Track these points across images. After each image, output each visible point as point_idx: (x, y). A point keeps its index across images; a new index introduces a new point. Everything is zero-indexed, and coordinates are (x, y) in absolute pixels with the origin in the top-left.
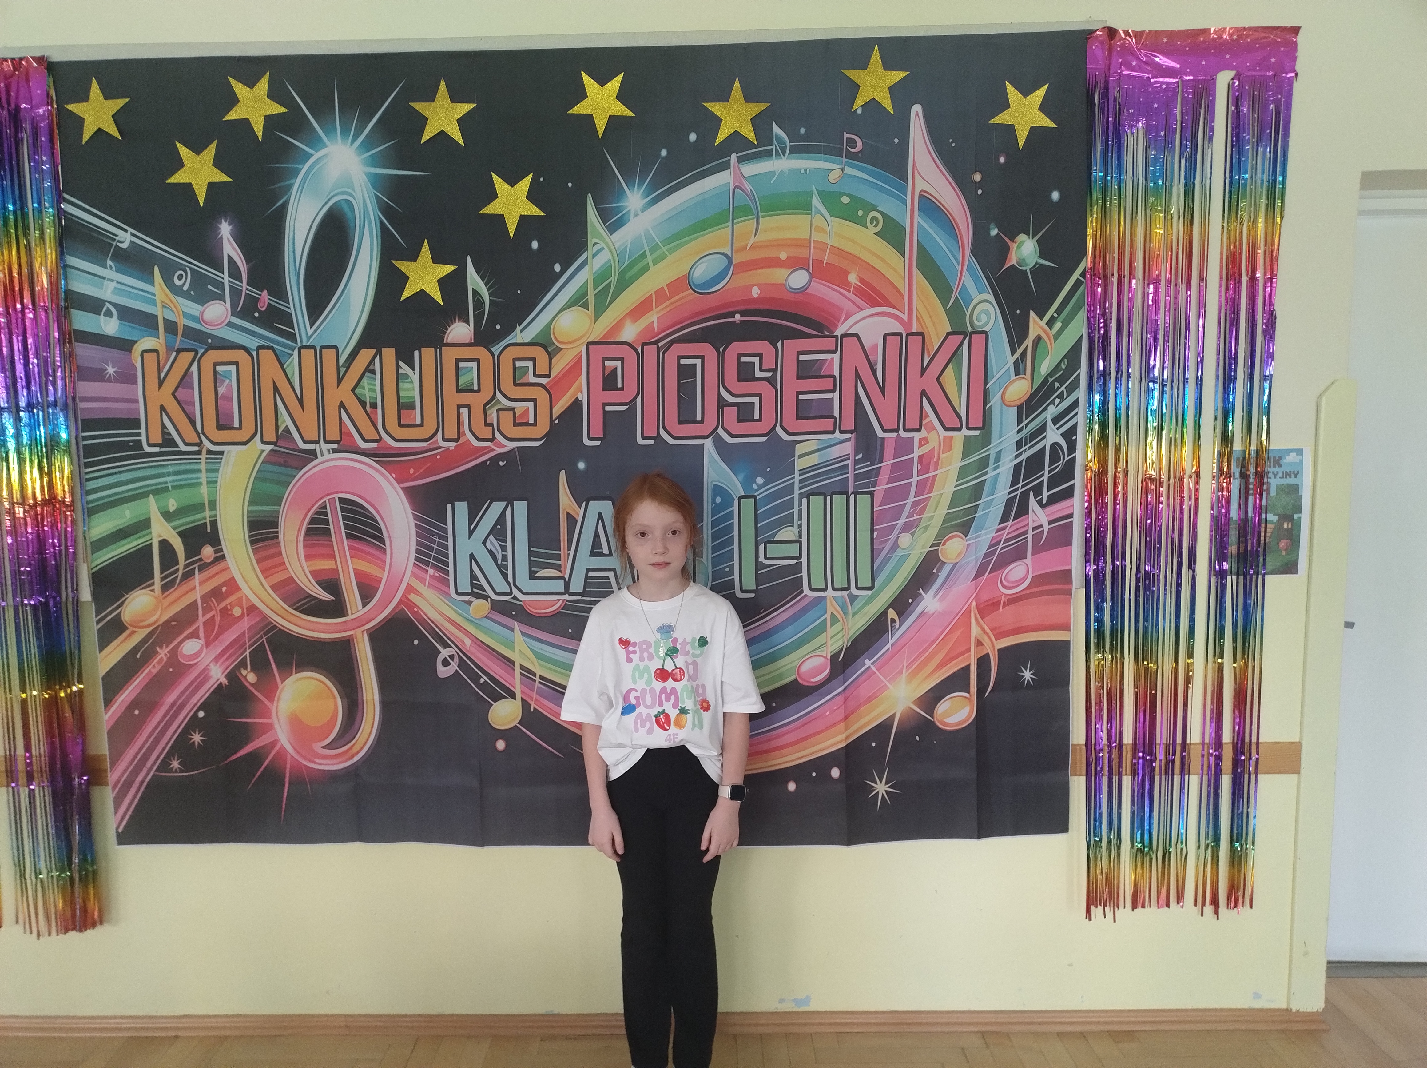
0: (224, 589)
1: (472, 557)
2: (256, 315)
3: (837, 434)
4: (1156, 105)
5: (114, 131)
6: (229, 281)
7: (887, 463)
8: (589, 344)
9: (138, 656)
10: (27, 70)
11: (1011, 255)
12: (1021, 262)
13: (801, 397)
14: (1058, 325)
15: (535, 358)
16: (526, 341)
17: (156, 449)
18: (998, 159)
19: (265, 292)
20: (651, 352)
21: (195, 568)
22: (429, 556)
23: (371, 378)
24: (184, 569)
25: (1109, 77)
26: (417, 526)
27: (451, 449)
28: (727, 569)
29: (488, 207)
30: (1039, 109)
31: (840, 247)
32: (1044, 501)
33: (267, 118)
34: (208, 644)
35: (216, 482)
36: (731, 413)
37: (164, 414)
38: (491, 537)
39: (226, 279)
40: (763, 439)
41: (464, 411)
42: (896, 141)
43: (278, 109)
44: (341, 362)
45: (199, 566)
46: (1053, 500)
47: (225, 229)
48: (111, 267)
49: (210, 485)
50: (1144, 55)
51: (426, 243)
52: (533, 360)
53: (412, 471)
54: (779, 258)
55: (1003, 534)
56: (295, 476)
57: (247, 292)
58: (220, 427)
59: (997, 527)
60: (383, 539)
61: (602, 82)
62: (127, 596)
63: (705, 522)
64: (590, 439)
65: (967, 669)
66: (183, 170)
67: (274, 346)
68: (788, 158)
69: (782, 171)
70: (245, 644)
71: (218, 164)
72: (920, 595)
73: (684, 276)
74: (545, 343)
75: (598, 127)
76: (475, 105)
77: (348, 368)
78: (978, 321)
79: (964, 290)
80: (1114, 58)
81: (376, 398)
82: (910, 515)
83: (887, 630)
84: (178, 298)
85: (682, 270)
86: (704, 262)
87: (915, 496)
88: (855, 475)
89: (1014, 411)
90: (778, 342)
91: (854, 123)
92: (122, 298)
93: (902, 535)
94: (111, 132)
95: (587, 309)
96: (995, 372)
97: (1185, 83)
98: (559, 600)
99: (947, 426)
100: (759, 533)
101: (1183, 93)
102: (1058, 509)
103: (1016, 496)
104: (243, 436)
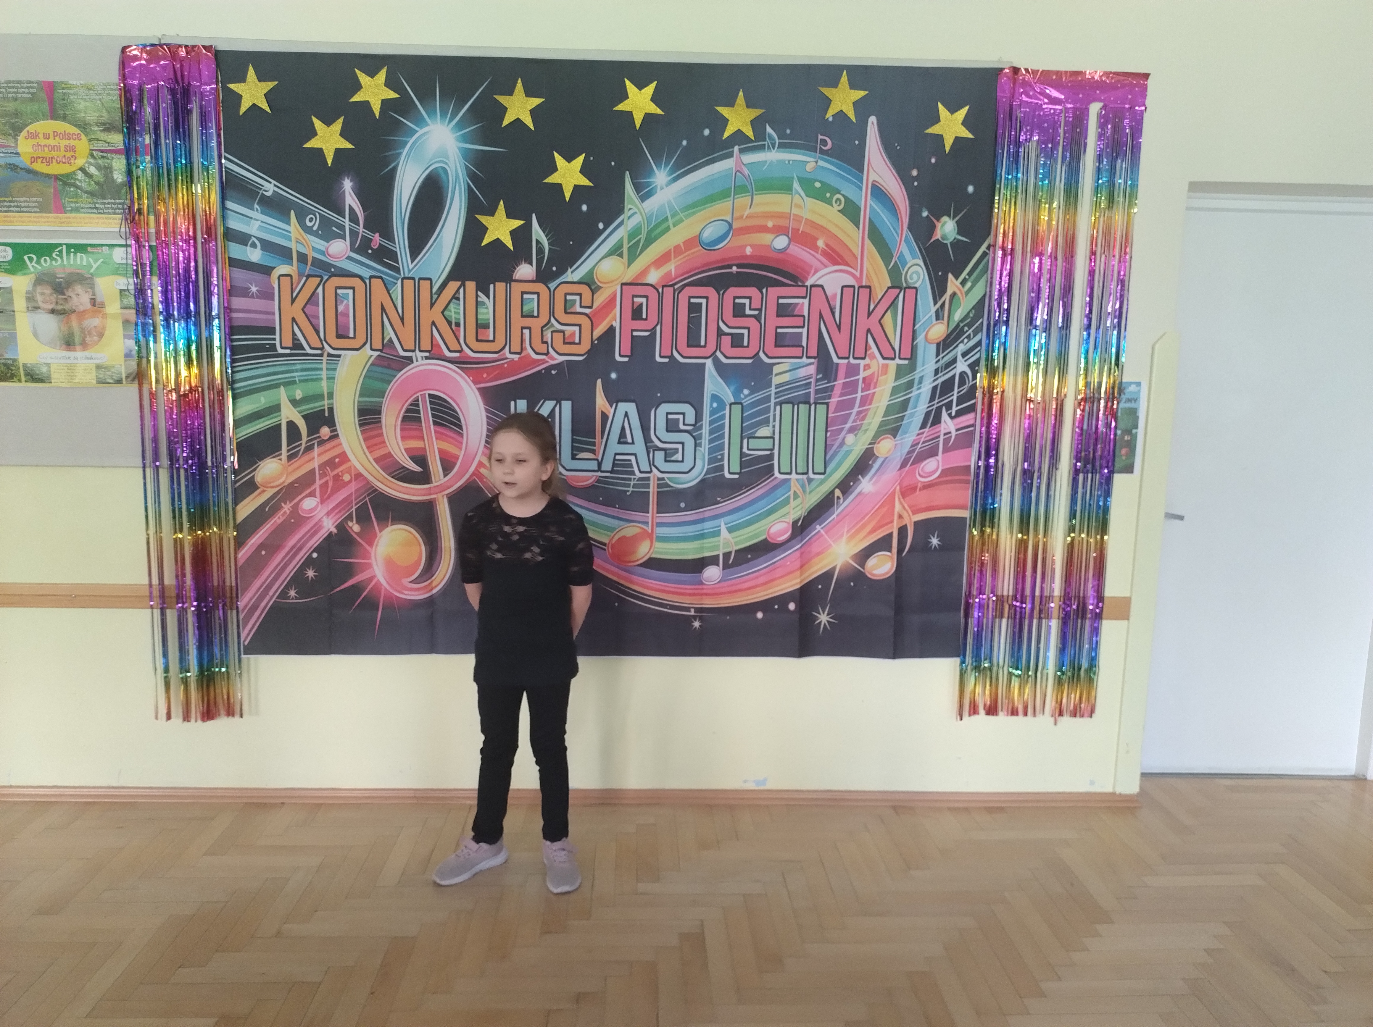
0: (337, 460)
2: (370, 251)
3: (804, 360)
4: (1046, 125)
5: (265, 106)
6: (350, 225)
7: (840, 382)
8: (622, 284)
9: (267, 510)
10: (198, 55)
11: (937, 231)
12: (944, 237)
13: (779, 330)
14: (969, 284)
16: (575, 280)
17: (288, 351)
18: (930, 160)
19: (377, 234)
20: (669, 292)
21: (315, 443)
23: (456, 303)
24: (306, 443)
25: (1013, 102)
26: (488, 417)
27: (515, 359)
28: (719, 457)
29: (550, 178)
30: (962, 124)
31: (812, 220)
32: (953, 414)
33: (383, 101)
34: (322, 502)
35: (334, 378)
36: (726, 341)
37: (295, 325)
39: (347, 223)
40: (750, 361)
41: (526, 332)
42: (857, 142)
43: (393, 95)
44: (434, 290)
45: (318, 442)
46: (959, 413)
47: (347, 185)
48: (257, 210)
49: (329, 381)
50: (1039, 87)
51: (501, 202)
52: (580, 295)
53: (485, 376)
54: (766, 226)
55: (921, 438)
56: (395, 376)
57: (363, 234)
58: (339, 336)
59: (917, 432)
60: (461, 426)
61: (640, 87)
62: (260, 463)
63: (704, 422)
64: (621, 356)
65: (891, 535)
66: (316, 137)
67: (383, 276)
68: (776, 152)
69: (771, 161)
70: (352, 502)
71: (343, 134)
72: (859, 479)
73: (696, 236)
74: (589, 282)
75: (636, 121)
76: (543, 100)
77: (439, 295)
78: (911, 279)
79: (901, 256)
80: (1017, 88)
81: (459, 319)
82: (855, 421)
83: (833, 505)
84: (309, 236)
85: (695, 231)
86: (711, 227)
87: (859, 407)
88: (816, 390)
89: (934, 347)
90: (763, 288)
91: (826, 128)
92: (265, 234)
93: (848, 435)
94: (264, 108)
95: (622, 258)
96: (921, 317)
97: (1067, 110)
98: (594, 475)
99: (885, 356)
100: (744, 431)
101: (1066, 117)
102: (963, 420)
103: (932, 409)
104: (357, 343)
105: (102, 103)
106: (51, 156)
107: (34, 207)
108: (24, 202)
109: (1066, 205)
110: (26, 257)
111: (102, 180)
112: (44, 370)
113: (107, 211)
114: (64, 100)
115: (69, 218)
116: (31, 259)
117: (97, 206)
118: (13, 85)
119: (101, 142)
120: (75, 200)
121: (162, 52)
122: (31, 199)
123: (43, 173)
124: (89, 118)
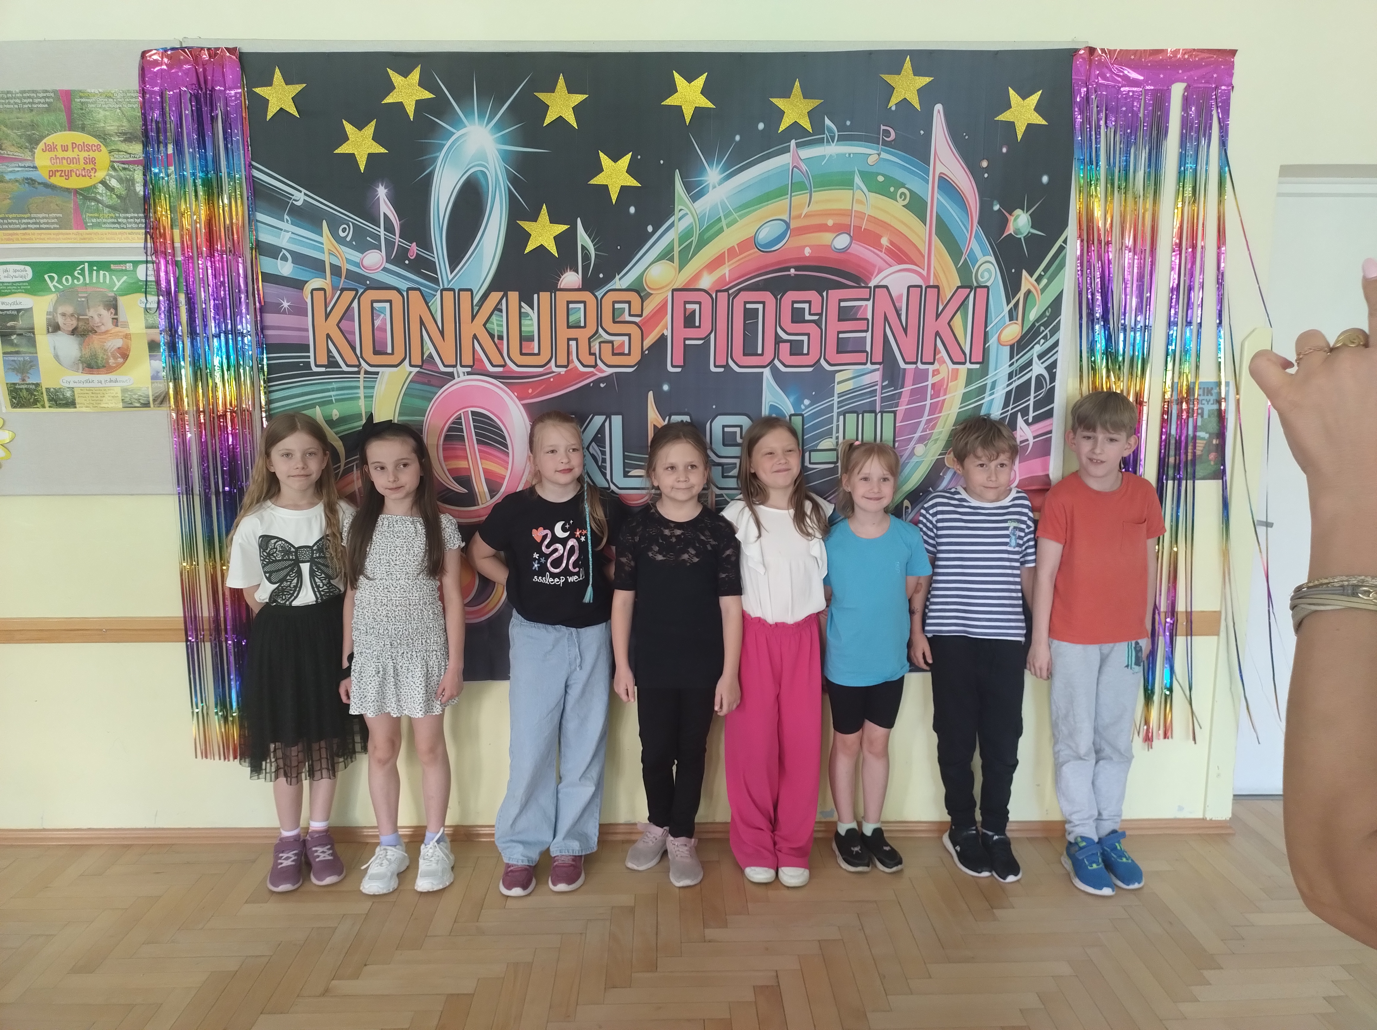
2: (407, 262)
3: (869, 366)
4: (1124, 109)
5: (293, 110)
6: (385, 234)
7: (907, 389)
8: (674, 290)
10: (221, 58)
11: (1009, 226)
12: (1017, 231)
13: (841, 336)
14: (1044, 281)
15: (630, 301)
16: (624, 287)
17: (323, 369)
18: (1001, 150)
19: (414, 244)
20: (723, 297)
21: (353, 465)
23: (499, 316)
24: (345, 466)
25: (1088, 85)
27: (562, 373)
29: (596, 179)
30: (1035, 110)
31: (876, 217)
32: (1030, 420)
33: (418, 102)
35: (372, 397)
36: (785, 348)
37: (330, 342)
38: (593, 443)
39: (382, 232)
40: (810, 369)
41: (573, 343)
42: (922, 132)
43: (427, 95)
44: (475, 302)
46: (1037, 419)
47: (382, 192)
48: (287, 221)
49: (367, 399)
50: (1116, 68)
51: (544, 206)
52: (629, 303)
53: (530, 391)
54: (826, 224)
56: (436, 393)
57: (400, 243)
58: (376, 352)
60: (507, 445)
61: (690, 79)
64: (673, 366)
66: (348, 142)
67: (421, 288)
68: (836, 145)
69: (831, 155)
71: (376, 138)
73: (751, 237)
74: (639, 289)
75: (686, 116)
76: (587, 96)
77: (480, 307)
78: (982, 277)
79: (972, 254)
80: (1092, 70)
81: (502, 332)
82: (924, 430)
84: (342, 247)
85: (750, 232)
86: (767, 227)
87: (929, 415)
88: (882, 398)
89: (1007, 350)
90: (823, 291)
91: (889, 117)
92: (295, 246)
93: (917, 446)
94: (292, 112)
95: (673, 262)
96: (993, 318)
97: (1147, 92)
99: (955, 360)
101: (1146, 100)
102: (1041, 427)
103: (1007, 416)
104: (395, 360)
105: (122, 111)
106: (69, 169)
107: (53, 223)
108: (43, 218)
110: (46, 277)
111: (124, 193)
112: (68, 394)
113: (130, 226)
114: (82, 109)
115: (90, 234)
116: (52, 278)
117: (120, 220)
118: (28, 95)
119: (121, 153)
120: (96, 215)
121: (184, 56)
122: (51, 215)
123: (62, 188)
124: (109, 128)
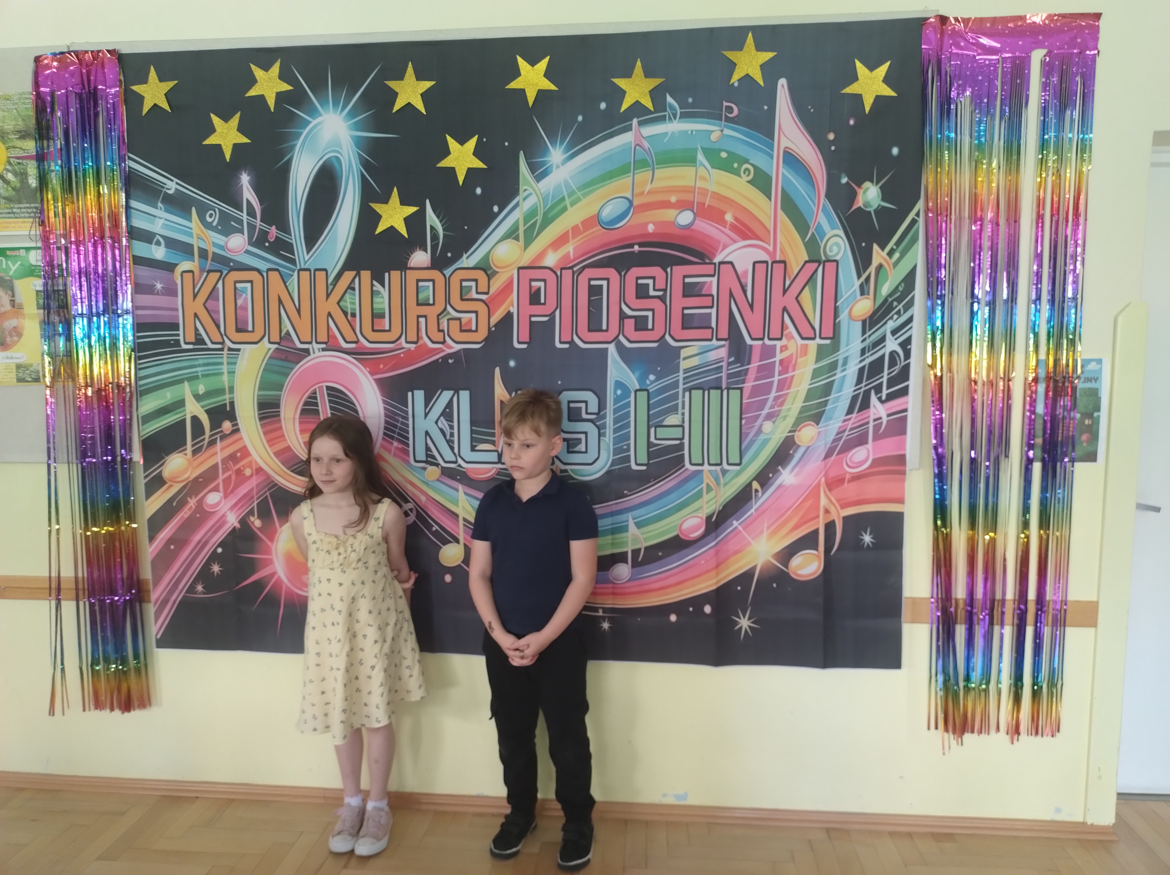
0: (239, 454)
1: (427, 433)
2: (267, 244)
3: (715, 342)
4: (980, 78)
5: (165, 106)
6: (247, 219)
7: (754, 365)
8: (519, 268)
9: (174, 504)
10: (103, 59)
11: (858, 198)
12: (867, 204)
13: (686, 312)
14: (897, 255)
16: (471, 265)
17: (191, 347)
18: (849, 122)
19: (274, 227)
20: (567, 275)
21: (217, 438)
22: (394, 432)
23: (352, 294)
24: (209, 438)
25: (941, 55)
26: (385, 409)
27: (412, 349)
28: (625, 447)
29: (443, 162)
30: (883, 81)
31: (720, 193)
32: (884, 398)
33: (278, 94)
34: (226, 496)
35: (234, 372)
36: (630, 324)
37: (197, 320)
38: (442, 418)
39: (245, 217)
40: (655, 345)
41: (422, 320)
42: (766, 107)
43: (286, 87)
44: (330, 280)
45: (220, 436)
46: (891, 397)
47: (245, 179)
48: (161, 208)
49: (230, 375)
50: (971, 37)
51: (395, 189)
52: (476, 280)
53: (381, 366)
54: (669, 201)
55: (848, 424)
56: (292, 369)
57: (261, 227)
58: (239, 330)
59: (843, 418)
61: (533, 63)
62: (167, 458)
63: (608, 410)
64: (519, 343)
65: (816, 532)
66: (215, 134)
67: (280, 269)
68: (678, 122)
69: (673, 133)
70: (253, 497)
71: (241, 129)
72: (779, 471)
73: (595, 215)
74: (485, 268)
75: (529, 98)
76: (434, 82)
77: (335, 286)
78: (831, 251)
79: (819, 227)
80: (946, 39)
81: (355, 309)
82: (772, 407)
83: (751, 499)
84: (209, 231)
85: (593, 210)
86: (611, 204)
87: (777, 392)
88: (728, 374)
89: (859, 326)
90: (668, 267)
91: (731, 93)
92: (169, 232)
93: (765, 423)
95: (519, 241)
96: (844, 293)
97: (1004, 60)
98: (494, 468)
99: (804, 336)
100: (650, 419)
101: (1003, 67)
102: (896, 404)
103: (860, 393)
104: (255, 337)
105: (18, 111)
109: (1007, 165)
111: (18, 185)
113: (21, 215)
117: (14, 210)
119: (17, 149)
121: (70, 59)
124: (6, 127)
